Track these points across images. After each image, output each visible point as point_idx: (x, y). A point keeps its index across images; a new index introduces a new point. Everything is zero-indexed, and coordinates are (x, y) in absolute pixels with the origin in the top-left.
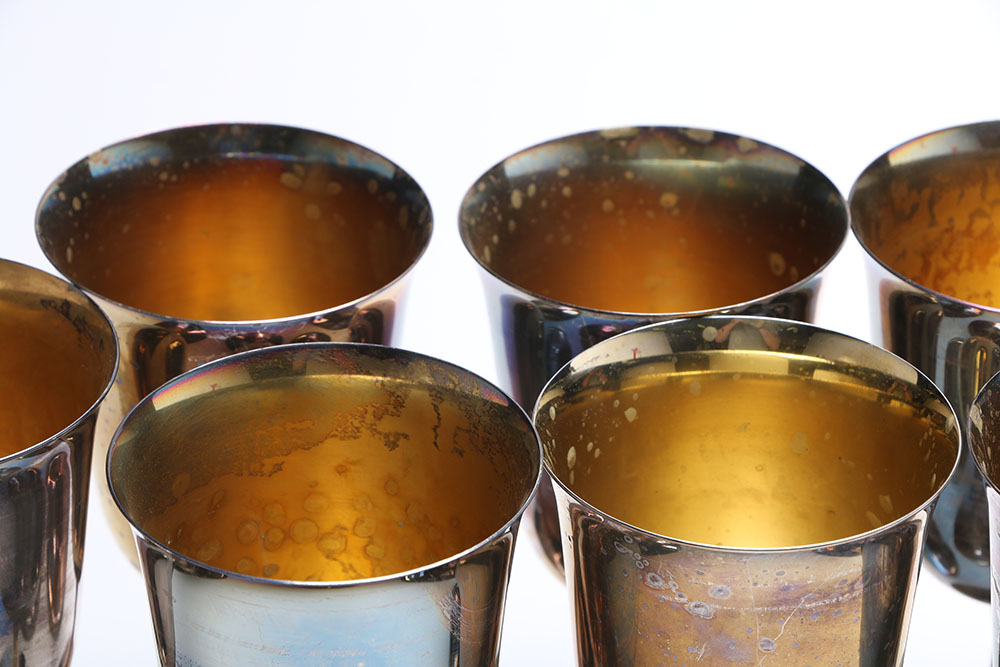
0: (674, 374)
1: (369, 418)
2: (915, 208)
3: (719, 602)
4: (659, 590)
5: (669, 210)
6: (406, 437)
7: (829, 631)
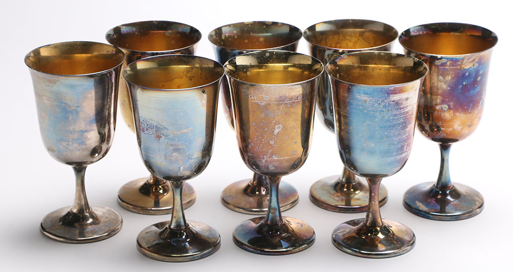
0: (259, 70)
1: (185, 73)
2: (321, 40)
3: (266, 101)
4: (252, 99)
5: (262, 42)
6: (194, 77)
7: (293, 110)
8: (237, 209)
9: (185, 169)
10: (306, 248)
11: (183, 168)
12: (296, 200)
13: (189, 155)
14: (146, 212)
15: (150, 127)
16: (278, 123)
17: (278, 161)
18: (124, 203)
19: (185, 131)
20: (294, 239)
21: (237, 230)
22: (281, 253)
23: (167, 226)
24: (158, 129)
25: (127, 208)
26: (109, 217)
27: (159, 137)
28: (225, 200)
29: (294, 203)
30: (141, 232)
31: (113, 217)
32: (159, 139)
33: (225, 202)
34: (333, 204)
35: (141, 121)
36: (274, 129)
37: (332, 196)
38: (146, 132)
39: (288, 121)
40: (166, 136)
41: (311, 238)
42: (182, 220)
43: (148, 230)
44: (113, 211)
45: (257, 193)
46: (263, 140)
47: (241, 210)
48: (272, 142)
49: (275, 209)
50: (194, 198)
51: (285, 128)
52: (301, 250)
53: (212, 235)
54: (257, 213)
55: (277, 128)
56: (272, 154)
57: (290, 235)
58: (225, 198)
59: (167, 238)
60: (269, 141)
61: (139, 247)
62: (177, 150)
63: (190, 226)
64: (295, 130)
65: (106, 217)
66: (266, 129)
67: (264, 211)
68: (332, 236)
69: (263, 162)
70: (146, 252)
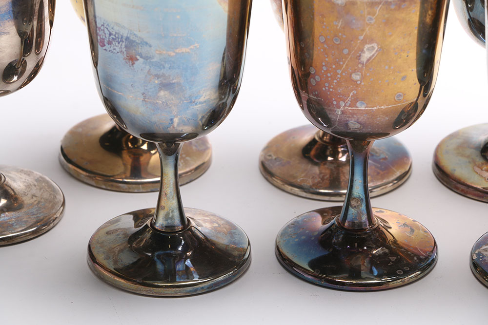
7: (400, 15)
8: (289, 188)
9: (182, 123)
10: (417, 279)
11: (179, 119)
12: (407, 172)
13: (190, 97)
14: (112, 186)
15: (117, 38)
16: (369, 40)
17: (367, 112)
18: (70, 166)
19: (184, 50)
20: (393, 259)
21: (284, 233)
22: (368, 288)
23: (148, 222)
24: (130, 44)
25: (75, 175)
26: (38, 194)
27: (132, 59)
28: (267, 166)
29: (403, 178)
30: (99, 230)
31: (46, 195)
32: (133, 64)
33: (267, 171)
34: (479, 187)
35: (99, 25)
36: (362, 51)
37: (478, 170)
38: (107, 47)
39: (391, 36)
40: (147, 58)
41: (427, 258)
42: (176, 213)
43: (112, 227)
44: (47, 182)
45: (330, 159)
46: (339, 71)
47: (296, 190)
48: (356, 77)
49: (359, 199)
50: (206, 159)
51: (383, 50)
52: (406, 282)
53: (234, 243)
54: (327, 198)
55: (368, 49)
56: (355, 100)
57: (387, 251)
58: (267, 164)
59: (146, 248)
60: (351, 74)
61: (91, 262)
62: (167, 86)
63: (193, 223)
64: (404, 55)
65: (34, 196)
66: (346, 51)
67: (341, 195)
68: (472, 256)
69: (337, 114)
70: (105, 273)
